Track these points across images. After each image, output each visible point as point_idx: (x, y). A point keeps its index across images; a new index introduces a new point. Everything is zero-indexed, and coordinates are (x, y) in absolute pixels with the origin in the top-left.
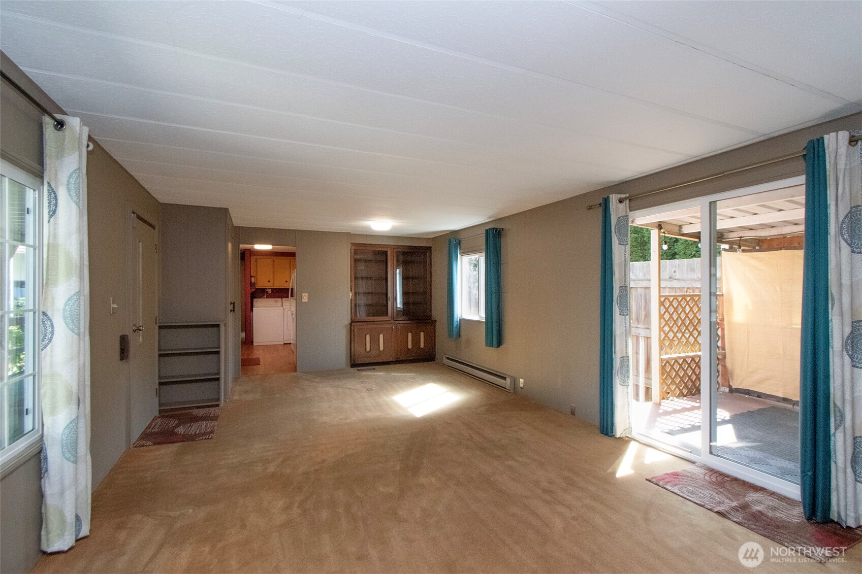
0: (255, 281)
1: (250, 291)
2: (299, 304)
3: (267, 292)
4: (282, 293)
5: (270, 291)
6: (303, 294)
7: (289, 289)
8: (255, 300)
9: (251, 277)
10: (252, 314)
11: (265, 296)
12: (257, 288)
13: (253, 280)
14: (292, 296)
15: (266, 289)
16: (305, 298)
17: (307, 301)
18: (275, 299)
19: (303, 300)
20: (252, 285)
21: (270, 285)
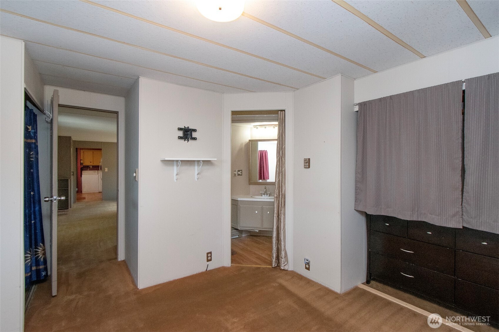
1: (80, 167)
2: (104, 173)
3: (90, 168)
4: (96, 168)
6: (105, 168)
7: (99, 166)
8: (83, 171)
9: (81, 160)
10: (81, 178)
11: (89, 169)
12: (84, 166)
13: (82, 162)
14: (101, 169)
15: (89, 166)
16: (106, 170)
17: (107, 171)
18: (94, 171)
19: (105, 171)
20: (81, 164)
21: (92, 164)
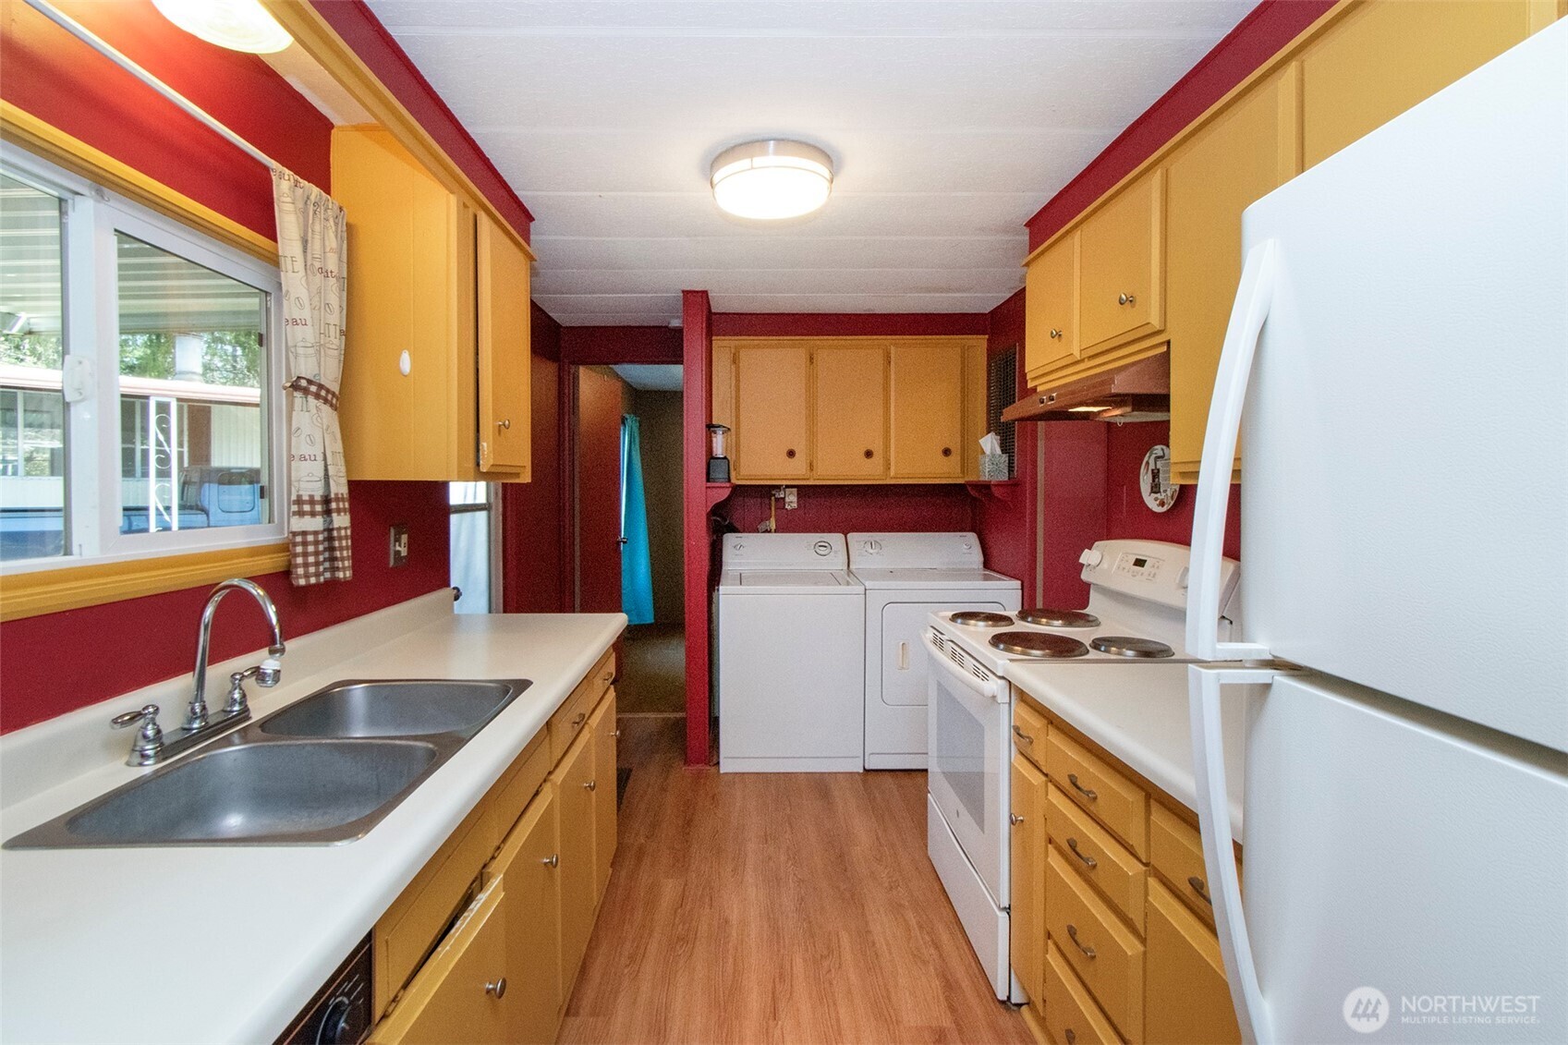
0: (726, 449)
3: (780, 504)
5: (792, 500)
8: (730, 540)
9: (713, 429)
11: (772, 524)
12: (736, 486)
13: (720, 446)
15: (778, 487)
18: (816, 537)
20: (717, 468)
21: (795, 471)
